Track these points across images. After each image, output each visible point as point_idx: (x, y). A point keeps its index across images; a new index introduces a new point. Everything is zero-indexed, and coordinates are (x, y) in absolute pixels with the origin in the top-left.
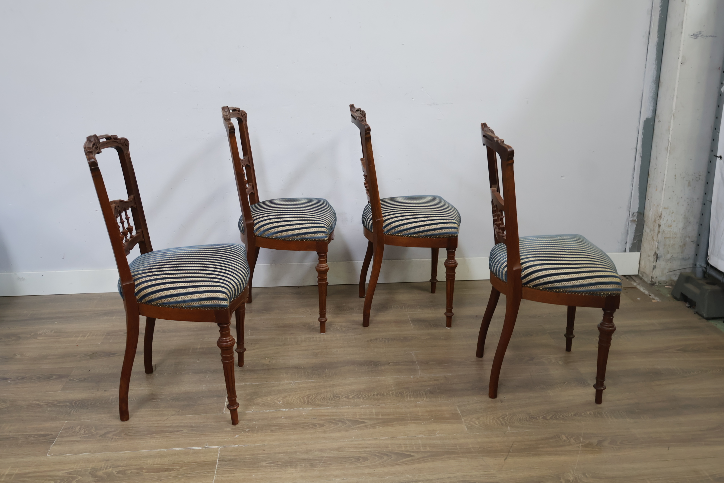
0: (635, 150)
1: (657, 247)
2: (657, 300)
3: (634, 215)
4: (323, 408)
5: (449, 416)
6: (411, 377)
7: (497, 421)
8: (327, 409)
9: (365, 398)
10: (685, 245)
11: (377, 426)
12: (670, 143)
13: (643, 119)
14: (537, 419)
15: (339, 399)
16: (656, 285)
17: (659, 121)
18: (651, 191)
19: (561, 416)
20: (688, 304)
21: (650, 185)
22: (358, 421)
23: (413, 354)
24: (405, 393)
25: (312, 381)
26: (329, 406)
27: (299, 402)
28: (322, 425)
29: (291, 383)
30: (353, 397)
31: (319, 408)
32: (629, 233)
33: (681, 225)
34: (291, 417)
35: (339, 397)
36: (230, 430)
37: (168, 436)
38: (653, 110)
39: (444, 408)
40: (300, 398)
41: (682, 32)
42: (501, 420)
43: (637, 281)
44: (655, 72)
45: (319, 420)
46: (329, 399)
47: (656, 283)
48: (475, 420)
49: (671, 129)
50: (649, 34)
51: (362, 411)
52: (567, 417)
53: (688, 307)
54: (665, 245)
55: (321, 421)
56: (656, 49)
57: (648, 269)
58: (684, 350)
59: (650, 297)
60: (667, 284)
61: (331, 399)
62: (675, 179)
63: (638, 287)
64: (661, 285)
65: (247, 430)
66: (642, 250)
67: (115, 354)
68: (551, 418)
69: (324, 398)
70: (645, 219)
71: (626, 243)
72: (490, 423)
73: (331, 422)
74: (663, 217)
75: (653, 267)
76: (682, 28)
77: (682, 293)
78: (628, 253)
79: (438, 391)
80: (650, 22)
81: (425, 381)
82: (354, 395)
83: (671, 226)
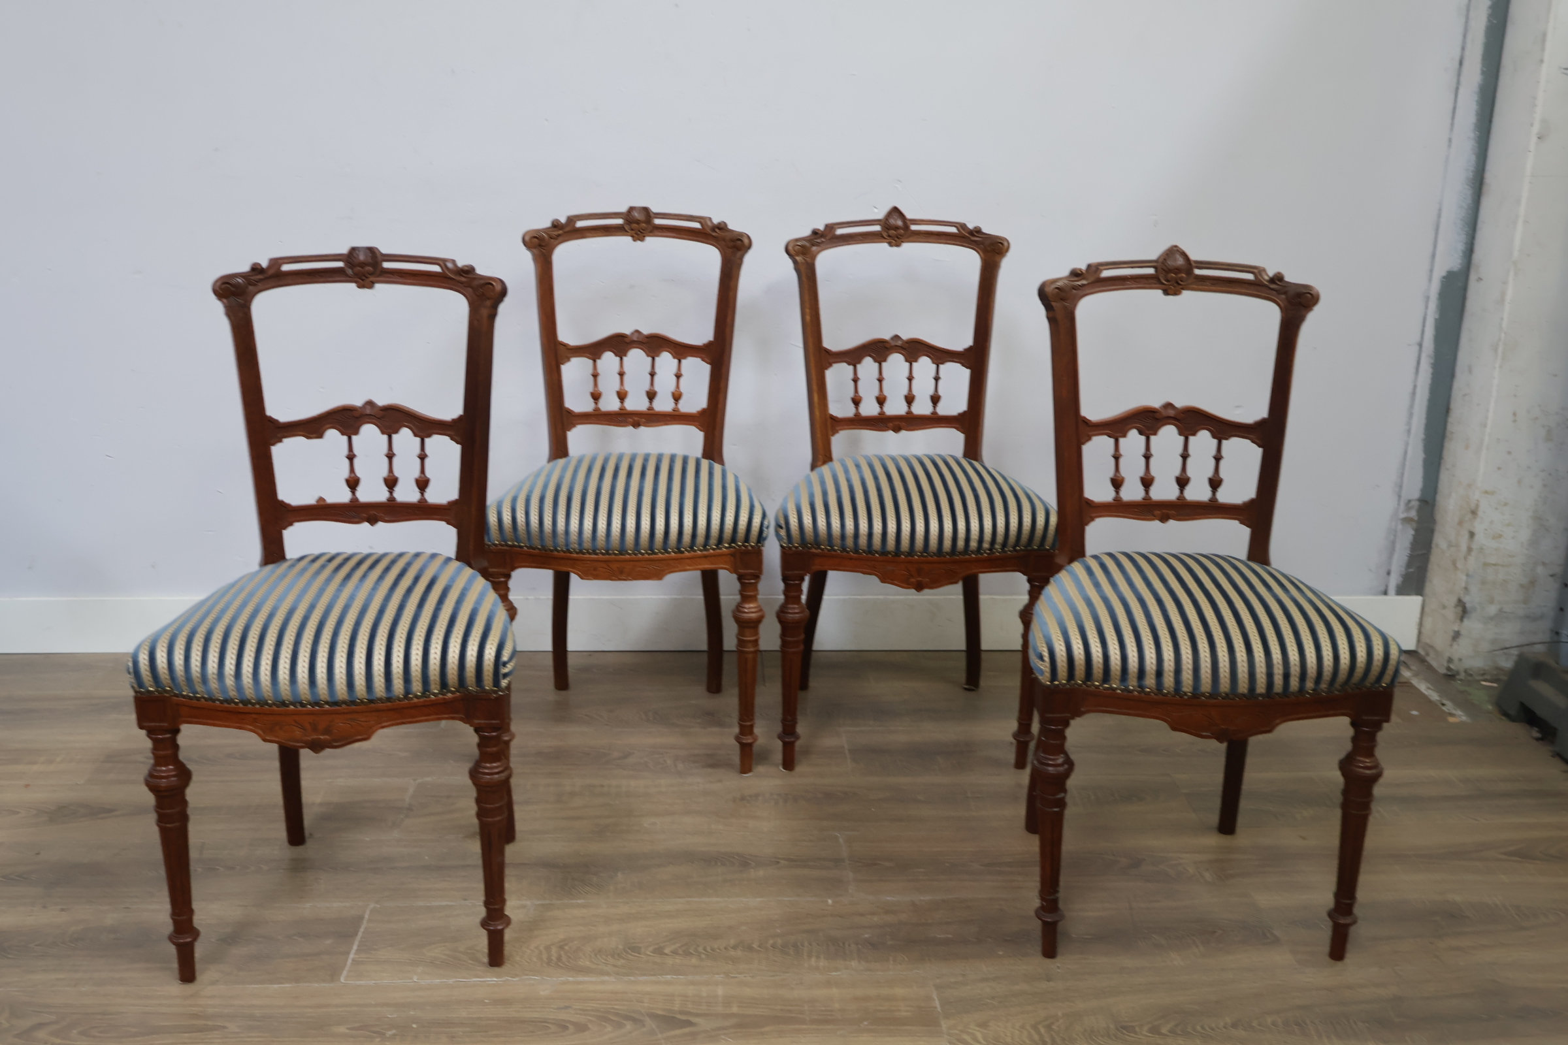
0: (1417, 348)
1: (1463, 585)
2: (1460, 716)
3: (1410, 505)
4: (594, 979)
5: (909, 1013)
6: (827, 902)
7: (1033, 1032)
8: (603, 982)
9: (703, 956)
10: (1533, 583)
11: (723, 1037)
12: (1505, 333)
13: (1440, 272)
14: (1135, 1033)
15: (637, 955)
16: (1461, 680)
17: (1480, 279)
18: (1454, 450)
19: (1198, 1028)
20: (1538, 732)
21: (1452, 433)
22: (675, 1018)
23: (841, 840)
24: (806, 944)
25: (579, 901)
26: (608, 974)
27: (535, 959)
28: (582, 1028)
29: (524, 906)
30: (675, 952)
31: (581, 979)
32: (1398, 546)
33: (1525, 535)
34: (506, 1002)
35: (636, 950)
36: (347, 1031)
37: (185, 1043)
38: (1464, 252)
39: (899, 991)
40: (541, 948)
41: (1542, 61)
42: (1043, 1030)
43: (1413, 668)
44: (1473, 158)
45: (577, 1014)
46: (613, 957)
47: (1458, 673)
48: (977, 1029)
49: (1508, 297)
50: (1461, 63)
51: (691, 990)
52: (1213, 1029)
53: (1537, 739)
54: (1483, 582)
55: (580, 1014)
56: (1477, 102)
57: (1440, 641)
58: (1523, 854)
59: (1444, 708)
60: (1486, 677)
61: (619, 955)
62: (1515, 421)
63: (1415, 682)
64: (1469, 678)
65: (389, 1033)
66: (1428, 589)
67: (110, 811)
68: (1172, 1031)
69: (600, 951)
70: (1438, 517)
71: (1389, 573)
72: (1012, 1039)
73: (607, 1020)
74: (1480, 513)
75: (1452, 634)
76: (1543, 50)
77: (1522, 704)
78: (1393, 599)
79: (889, 943)
80: (1465, 36)
81: (862, 915)
82: (678, 945)
83: (1500, 536)
